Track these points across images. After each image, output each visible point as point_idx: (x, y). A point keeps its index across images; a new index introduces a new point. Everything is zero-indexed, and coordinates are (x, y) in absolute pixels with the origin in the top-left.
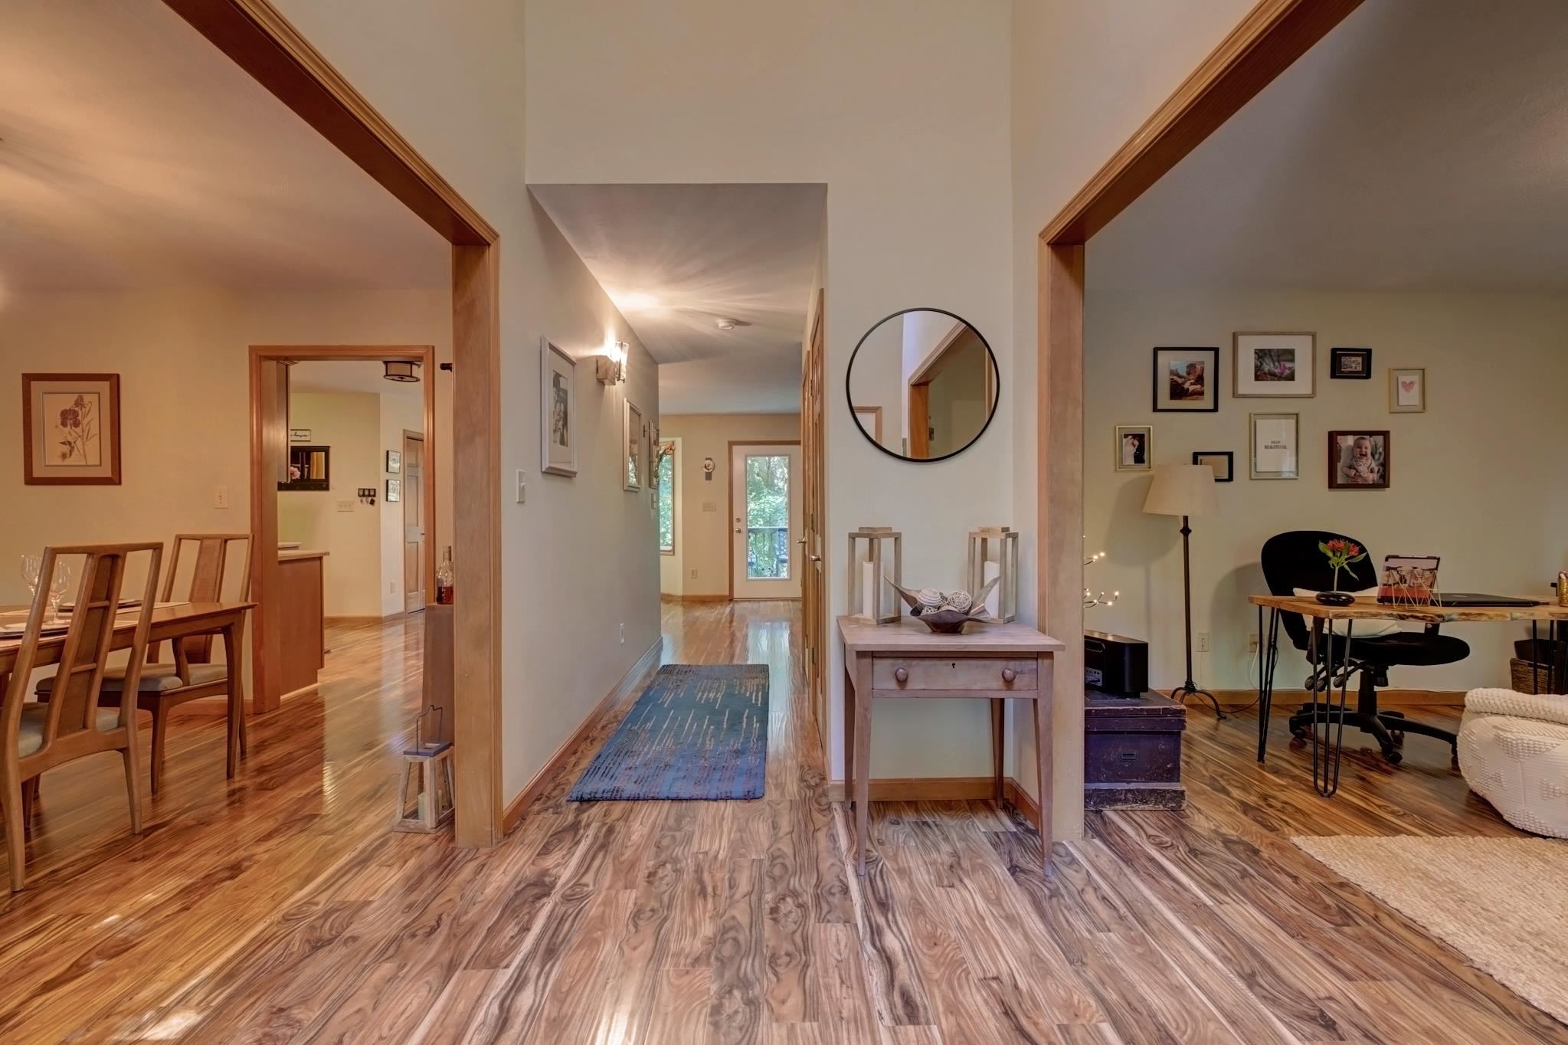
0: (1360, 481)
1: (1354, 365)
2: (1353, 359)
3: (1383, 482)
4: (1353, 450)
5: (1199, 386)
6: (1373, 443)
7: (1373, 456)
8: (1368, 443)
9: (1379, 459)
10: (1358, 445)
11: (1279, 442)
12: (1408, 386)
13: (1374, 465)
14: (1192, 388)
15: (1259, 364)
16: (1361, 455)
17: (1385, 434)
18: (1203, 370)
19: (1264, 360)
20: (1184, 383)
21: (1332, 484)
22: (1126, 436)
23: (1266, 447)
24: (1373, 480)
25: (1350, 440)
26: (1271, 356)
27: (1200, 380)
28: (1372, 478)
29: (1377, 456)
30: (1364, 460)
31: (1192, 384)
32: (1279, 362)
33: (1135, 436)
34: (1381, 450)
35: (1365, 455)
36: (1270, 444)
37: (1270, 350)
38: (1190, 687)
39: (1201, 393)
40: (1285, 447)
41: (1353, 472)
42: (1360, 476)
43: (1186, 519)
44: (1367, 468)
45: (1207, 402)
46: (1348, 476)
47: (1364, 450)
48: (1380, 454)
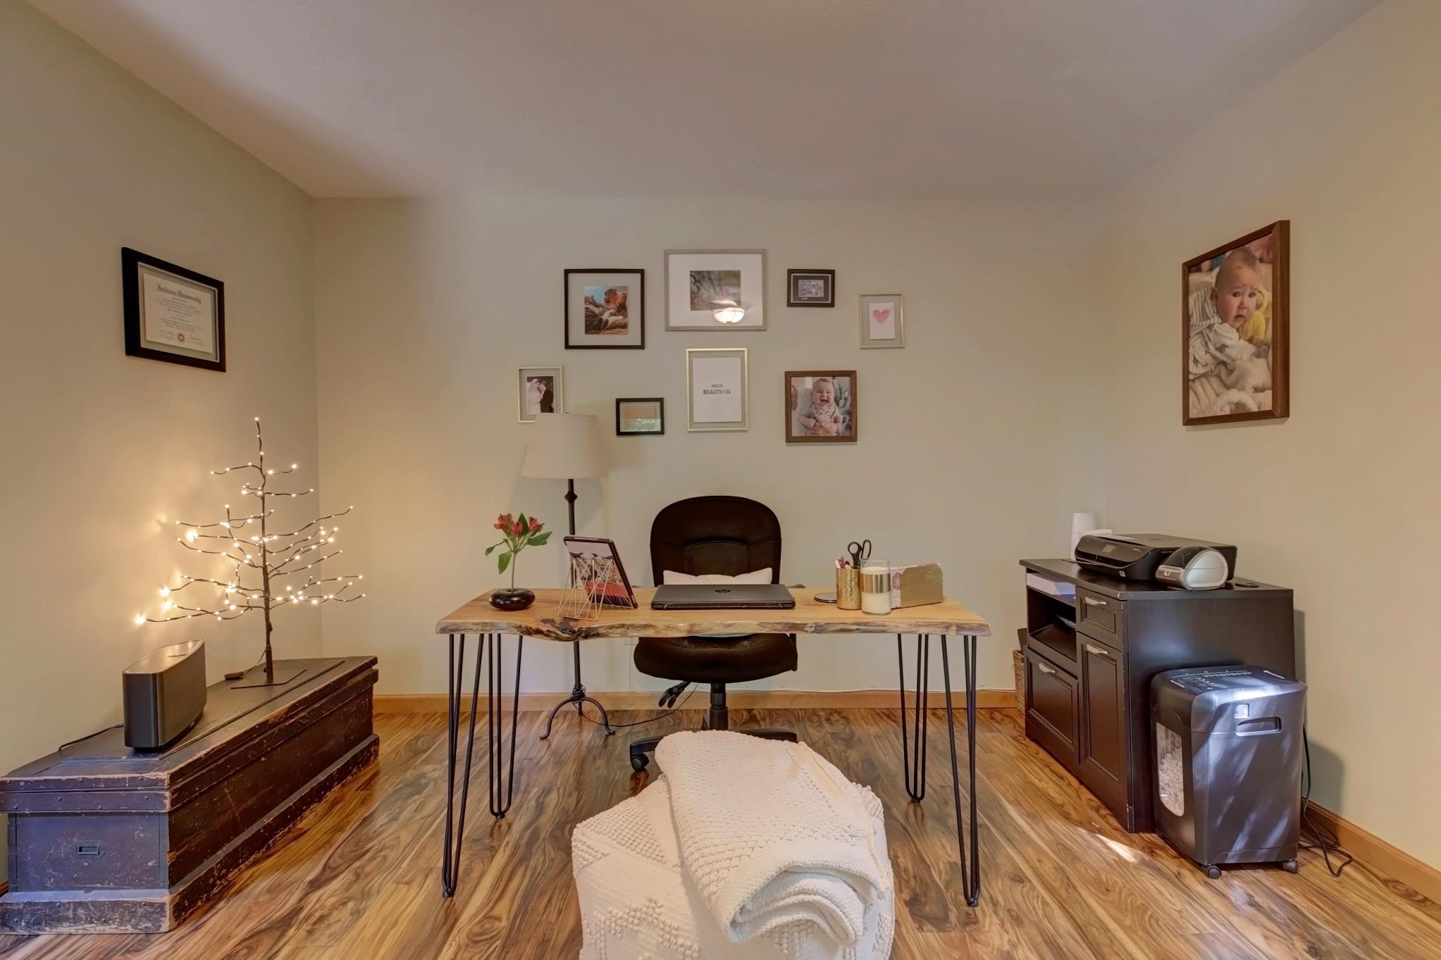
0: (821, 433)
1: (814, 290)
2: (813, 282)
3: (850, 435)
4: (812, 394)
5: (621, 317)
6: (837, 386)
7: (837, 401)
8: (831, 386)
9: (844, 406)
10: (818, 389)
11: (722, 386)
12: (881, 316)
13: (838, 413)
14: (612, 319)
15: (696, 290)
16: (822, 401)
17: (851, 374)
18: (625, 297)
19: (702, 285)
20: (602, 314)
21: (790, 439)
22: (530, 379)
23: (705, 392)
24: (838, 432)
25: (809, 382)
26: (710, 279)
27: (622, 309)
28: (836, 429)
29: (842, 402)
30: (826, 407)
31: (612, 314)
32: (720, 286)
33: (541, 379)
34: (847, 394)
35: (827, 401)
36: (710, 388)
37: (709, 272)
38: (579, 695)
39: (624, 326)
40: (728, 392)
41: (812, 422)
42: (821, 426)
43: (571, 482)
45: (632, 337)
46: (806, 427)
47: (825, 394)
48: (846, 399)
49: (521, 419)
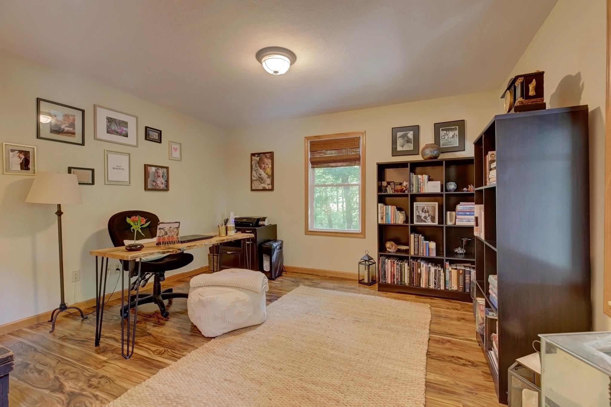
0: (158, 188)
1: (155, 136)
2: (154, 133)
3: (167, 189)
4: (155, 174)
5: (71, 129)
6: (163, 171)
7: (163, 177)
8: (161, 171)
9: (165, 179)
10: (157, 172)
11: (120, 166)
12: (176, 149)
13: (163, 181)
14: (66, 129)
15: (109, 125)
16: (158, 176)
17: (167, 168)
18: (74, 120)
19: (112, 124)
20: (61, 125)
21: (146, 189)
22: (13, 151)
23: (113, 168)
24: (163, 187)
25: (153, 169)
26: (115, 122)
27: (72, 125)
28: (162, 186)
29: (164, 177)
30: (159, 178)
31: (66, 127)
32: (120, 126)
33: (21, 152)
34: (166, 175)
35: (159, 176)
36: (116, 167)
37: (115, 119)
38: (63, 307)
39: (73, 134)
40: (123, 169)
41: (155, 184)
42: (158, 185)
43: (59, 206)
44: (160, 182)
45: (78, 138)
46: (152, 185)
47: (159, 174)
48: (165, 176)
49: (6, 172)
